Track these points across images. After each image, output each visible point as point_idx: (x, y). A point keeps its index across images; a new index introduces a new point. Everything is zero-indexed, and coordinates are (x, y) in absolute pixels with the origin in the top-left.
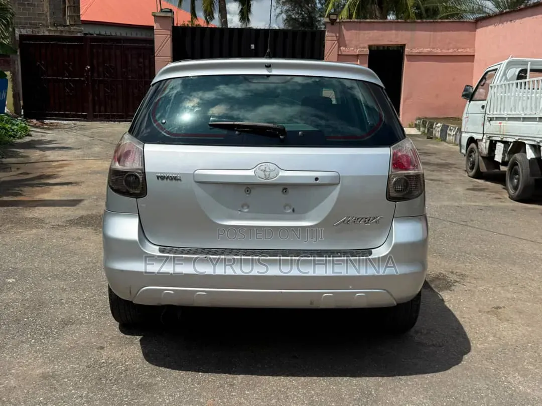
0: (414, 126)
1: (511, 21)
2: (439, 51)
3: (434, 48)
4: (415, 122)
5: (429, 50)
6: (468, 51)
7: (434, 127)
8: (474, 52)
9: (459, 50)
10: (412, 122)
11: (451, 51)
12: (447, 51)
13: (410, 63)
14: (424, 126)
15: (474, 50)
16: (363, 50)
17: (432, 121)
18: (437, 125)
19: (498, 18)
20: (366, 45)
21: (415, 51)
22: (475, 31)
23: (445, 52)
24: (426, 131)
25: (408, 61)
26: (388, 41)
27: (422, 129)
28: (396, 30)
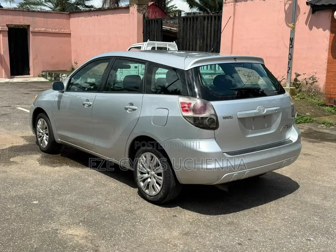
0: (41, 76)
1: (97, 16)
2: (50, 30)
3: (47, 28)
4: (42, 74)
5: (44, 29)
6: (67, 31)
7: (60, 76)
8: (70, 32)
9: (62, 30)
10: (40, 74)
11: (57, 30)
12: (55, 30)
13: (34, 37)
14: (51, 76)
15: (70, 30)
16: (4, 27)
17: (57, 73)
18: (63, 76)
19: (87, 13)
20: (5, 25)
21: (36, 30)
22: (70, 19)
23: (54, 31)
24: (53, 79)
25: (33, 35)
26: (19, 22)
27: (49, 78)
28: (23, 16)
